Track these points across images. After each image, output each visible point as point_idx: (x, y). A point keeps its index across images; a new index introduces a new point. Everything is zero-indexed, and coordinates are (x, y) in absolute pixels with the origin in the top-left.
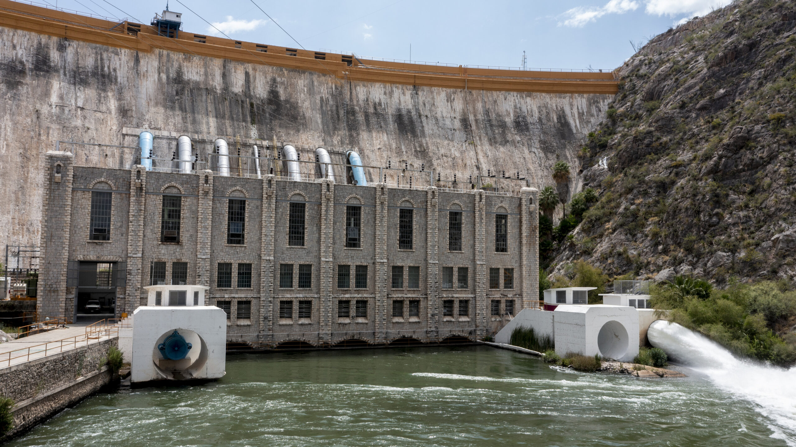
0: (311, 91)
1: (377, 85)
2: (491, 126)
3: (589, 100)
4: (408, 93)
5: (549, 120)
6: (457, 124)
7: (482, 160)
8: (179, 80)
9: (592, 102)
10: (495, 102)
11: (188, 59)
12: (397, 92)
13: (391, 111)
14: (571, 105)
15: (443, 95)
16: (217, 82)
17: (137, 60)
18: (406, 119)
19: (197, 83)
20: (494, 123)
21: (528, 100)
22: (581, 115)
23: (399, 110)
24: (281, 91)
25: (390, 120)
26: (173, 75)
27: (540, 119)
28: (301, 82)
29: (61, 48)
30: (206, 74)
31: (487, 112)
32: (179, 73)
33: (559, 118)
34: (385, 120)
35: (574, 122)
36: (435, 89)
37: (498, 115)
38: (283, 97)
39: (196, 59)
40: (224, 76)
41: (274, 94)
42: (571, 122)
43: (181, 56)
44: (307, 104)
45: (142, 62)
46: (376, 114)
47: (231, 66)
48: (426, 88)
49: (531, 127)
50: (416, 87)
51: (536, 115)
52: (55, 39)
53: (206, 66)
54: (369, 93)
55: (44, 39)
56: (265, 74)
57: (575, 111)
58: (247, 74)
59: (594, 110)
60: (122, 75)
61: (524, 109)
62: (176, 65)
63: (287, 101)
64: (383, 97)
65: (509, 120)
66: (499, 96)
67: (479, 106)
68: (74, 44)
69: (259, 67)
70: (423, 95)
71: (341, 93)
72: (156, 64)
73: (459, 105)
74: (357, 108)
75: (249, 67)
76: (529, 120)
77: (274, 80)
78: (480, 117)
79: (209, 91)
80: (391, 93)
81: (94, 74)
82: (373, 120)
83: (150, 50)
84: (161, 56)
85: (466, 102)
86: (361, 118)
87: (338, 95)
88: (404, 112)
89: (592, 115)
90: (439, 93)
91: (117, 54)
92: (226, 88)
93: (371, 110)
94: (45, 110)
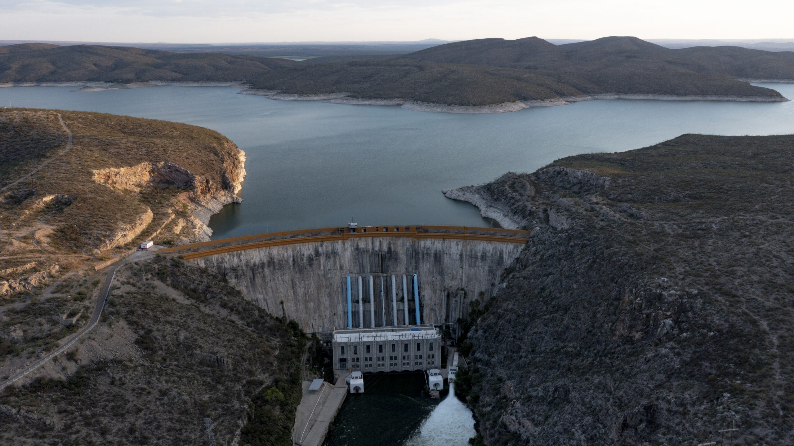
0: (403, 245)
1: (429, 240)
2: (472, 258)
3: (514, 246)
4: (441, 242)
5: (495, 255)
6: (458, 257)
7: (464, 275)
8: (357, 249)
9: (516, 247)
10: (475, 245)
11: (360, 239)
12: (436, 242)
13: (433, 251)
14: (507, 248)
15: (455, 242)
16: (370, 247)
17: (344, 244)
18: (438, 255)
19: (363, 249)
20: (473, 256)
21: (489, 245)
22: (509, 253)
23: (436, 251)
24: (392, 246)
25: (432, 255)
26: (355, 247)
27: (492, 254)
28: (400, 242)
29: (322, 245)
30: (366, 244)
31: (471, 251)
32: (358, 246)
33: (500, 254)
34: (430, 256)
35: (505, 256)
36: (451, 240)
37: (476, 252)
38: (393, 250)
39: (363, 239)
40: (372, 244)
41: (390, 248)
42: (504, 256)
43: (358, 238)
44: (401, 252)
45: (346, 244)
46: (427, 253)
47: (375, 239)
48: (448, 240)
49: (487, 258)
50: (444, 239)
51: (491, 252)
52: (320, 243)
53: (366, 241)
54: (425, 243)
55: (317, 244)
56: (387, 240)
57: (508, 251)
58: (380, 241)
59: (515, 251)
60: (340, 251)
61: (487, 249)
62: (356, 242)
63: (394, 251)
64: (430, 245)
65: (479, 255)
66: (477, 242)
67: (469, 247)
68: (325, 243)
69: (385, 238)
70: (447, 243)
71: (414, 245)
72: (350, 244)
73: (460, 247)
74: (420, 251)
75: (381, 238)
76: (488, 255)
77: (390, 242)
78: (468, 253)
79: (367, 251)
80: (434, 243)
81: (332, 253)
82: (425, 256)
83: (347, 239)
84: (351, 240)
85: (463, 246)
86: (421, 256)
87: (413, 246)
88: (438, 252)
89: (514, 254)
90: (453, 242)
91: (338, 243)
92: (373, 249)
93: (425, 252)
94: (320, 273)
